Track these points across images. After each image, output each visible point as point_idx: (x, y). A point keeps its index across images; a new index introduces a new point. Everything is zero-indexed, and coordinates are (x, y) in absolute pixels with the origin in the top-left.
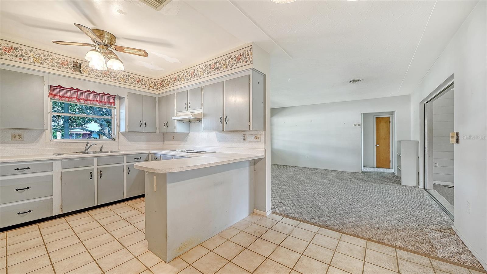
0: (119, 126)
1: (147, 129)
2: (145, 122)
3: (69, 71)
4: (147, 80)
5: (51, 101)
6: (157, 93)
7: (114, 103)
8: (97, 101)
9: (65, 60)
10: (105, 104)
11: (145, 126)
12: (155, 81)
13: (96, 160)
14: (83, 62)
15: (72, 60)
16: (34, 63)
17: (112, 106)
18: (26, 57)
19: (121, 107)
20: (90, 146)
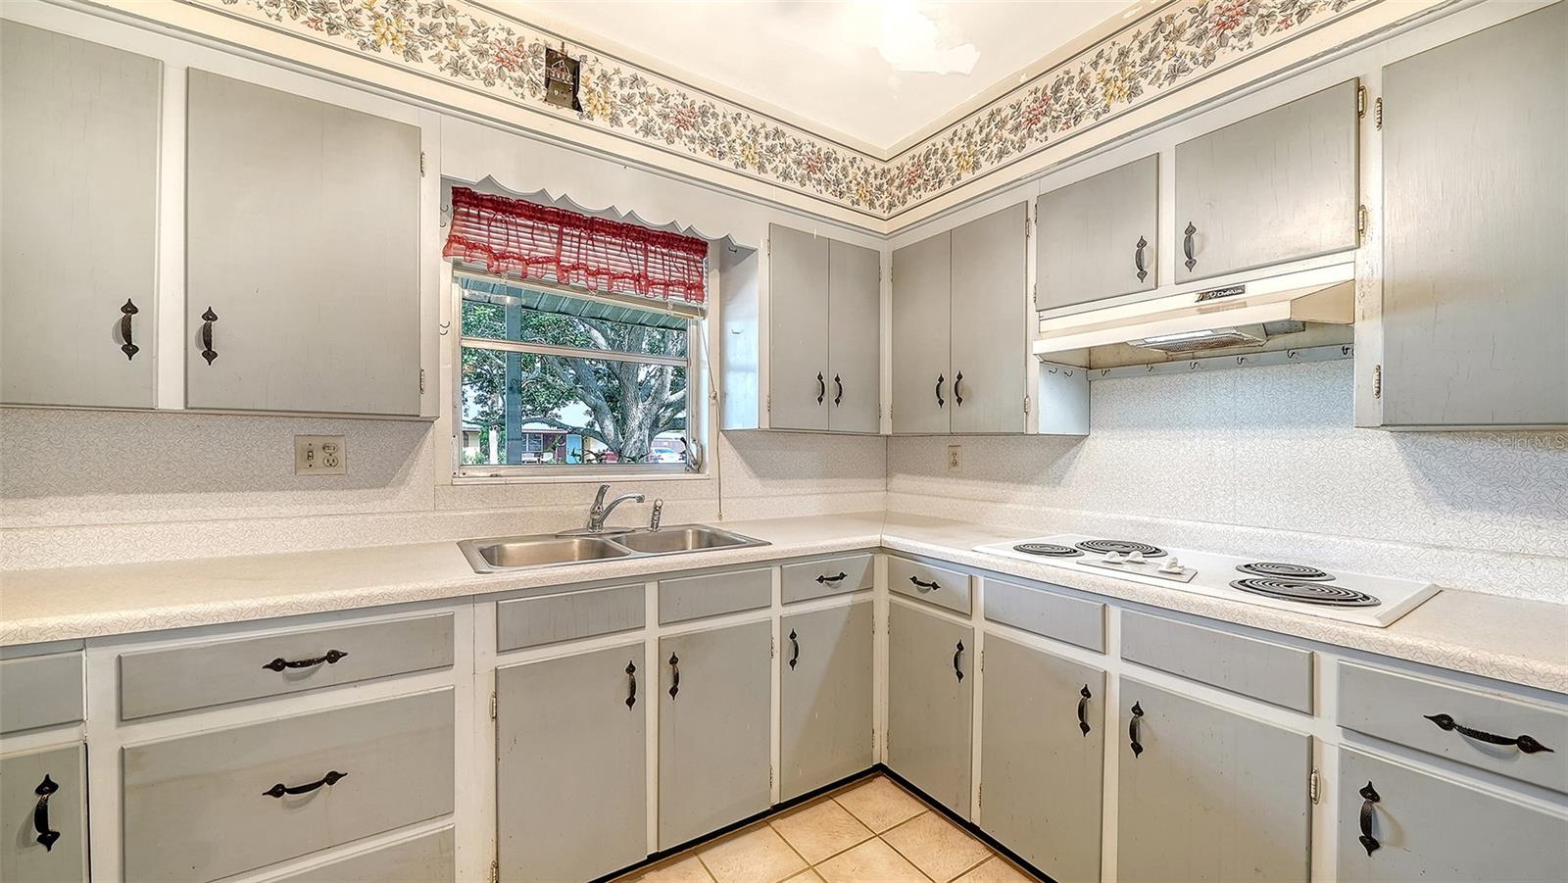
0: (720, 399)
1: (850, 417)
2: (837, 379)
3: (530, 101)
4: (847, 161)
5: (455, 279)
6: (885, 228)
7: (700, 287)
8: (637, 279)
9: (514, 39)
10: (666, 295)
11: (837, 401)
12: (879, 166)
13: (651, 589)
14: (591, 56)
15: (544, 39)
16: (376, 46)
17: (693, 303)
18: (341, 13)
19: (731, 308)
20: (610, 508)
